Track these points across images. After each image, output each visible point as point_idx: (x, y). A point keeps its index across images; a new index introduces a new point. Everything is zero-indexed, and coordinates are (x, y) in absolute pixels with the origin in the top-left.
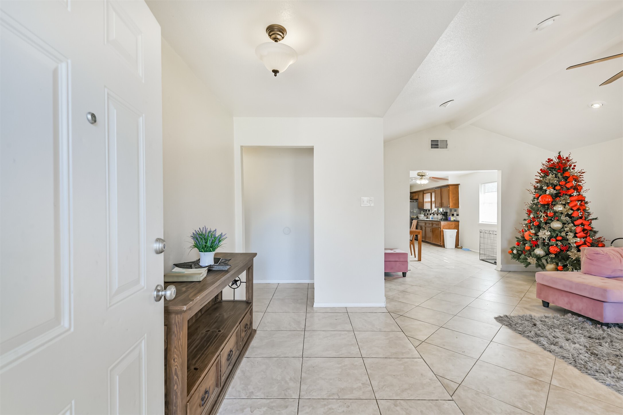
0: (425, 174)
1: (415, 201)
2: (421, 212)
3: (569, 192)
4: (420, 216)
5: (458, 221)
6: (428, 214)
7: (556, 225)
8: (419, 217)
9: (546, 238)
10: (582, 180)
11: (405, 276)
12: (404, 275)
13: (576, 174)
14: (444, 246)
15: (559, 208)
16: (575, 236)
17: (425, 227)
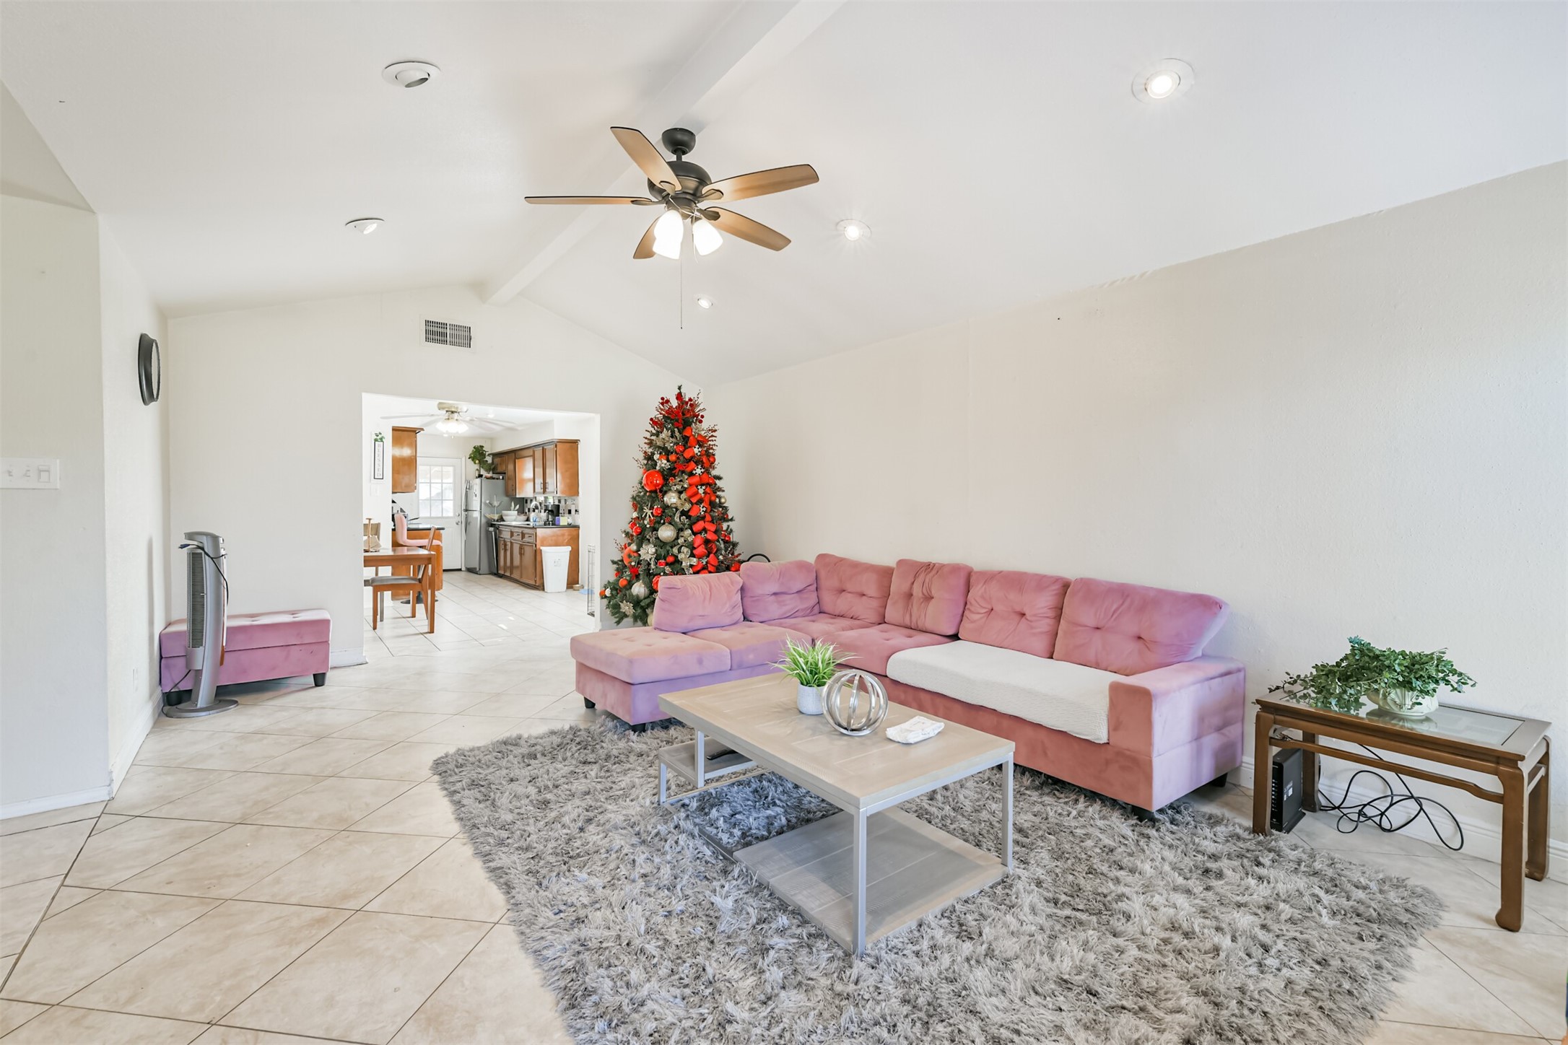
0: (457, 408)
1: (501, 477)
2: (511, 506)
3: (688, 466)
4: (507, 515)
5: (578, 527)
6: (529, 509)
7: (666, 533)
8: (504, 517)
9: (650, 560)
10: (714, 445)
11: (320, 684)
12: (319, 680)
13: (702, 433)
14: (543, 586)
15: (671, 499)
16: (692, 555)
17: (511, 542)
